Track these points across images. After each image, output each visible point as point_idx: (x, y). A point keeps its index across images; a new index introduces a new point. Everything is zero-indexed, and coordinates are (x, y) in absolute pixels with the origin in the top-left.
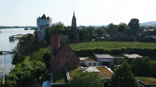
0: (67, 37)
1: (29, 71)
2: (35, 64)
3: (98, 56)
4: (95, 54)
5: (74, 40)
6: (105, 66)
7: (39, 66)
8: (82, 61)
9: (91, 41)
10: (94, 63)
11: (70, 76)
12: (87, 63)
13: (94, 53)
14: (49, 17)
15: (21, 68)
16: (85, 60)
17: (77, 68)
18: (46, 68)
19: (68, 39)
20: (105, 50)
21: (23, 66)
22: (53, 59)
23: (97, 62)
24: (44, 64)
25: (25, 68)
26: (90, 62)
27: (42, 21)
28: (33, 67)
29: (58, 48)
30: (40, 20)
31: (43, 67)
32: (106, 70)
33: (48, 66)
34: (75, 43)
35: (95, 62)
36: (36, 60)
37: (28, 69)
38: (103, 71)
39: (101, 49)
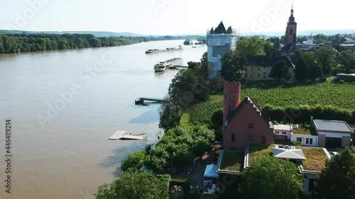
0: (268, 70)
1: (185, 144)
2: (196, 130)
3: (319, 124)
4: (314, 119)
5: (283, 79)
6: (325, 149)
7: (203, 135)
8: (284, 132)
10: (308, 139)
11: (249, 162)
12: (294, 137)
13: (312, 117)
14: (232, 28)
15: (174, 138)
16: (291, 131)
18: (215, 141)
19: (270, 76)
20: (339, 112)
21: (178, 133)
22: (226, 127)
23: (314, 138)
24: (211, 133)
25: (181, 138)
26: (300, 136)
27: (217, 37)
28: (193, 136)
30: (213, 35)
31: (210, 139)
32: (322, 156)
33: (219, 137)
35: (310, 136)
36: (200, 122)
37: (185, 141)
38: (315, 157)
39: (329, 109)
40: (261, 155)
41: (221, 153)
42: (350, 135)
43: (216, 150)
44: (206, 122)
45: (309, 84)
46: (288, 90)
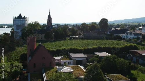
0: (43, 35)
2: (12, 64)
3: (72, 55)
5: (50, 39)
6: (79, 65)
7: (16, 67)
8: (58, 60)
9: (66, 39)
11: (46, 77)
12: (62, 62)
13: (68, 52)
14: (25, 17)
16: (61, 59)
17: (52, 68)
18: (23, 69)
19: (44, 38)
20: (79, 49)
22: (30, 60)
23: (71, 61)
24: (20, 65)
26: (65, 61)
27: (18, 21)
28: (10, 68)
29: (35, 49)
31: (20, 68)
32: (80, 69)
33: (25, 66)
34: (51, 42)
35: (69, 61)
36: (13, 60)
38: (77, 70)
40: (51, 73)
41: (29, 75)
42: (85, 58)
43: (24, 74)
44: (16, 60)
45: (61, 40)
46: (53, 43)
